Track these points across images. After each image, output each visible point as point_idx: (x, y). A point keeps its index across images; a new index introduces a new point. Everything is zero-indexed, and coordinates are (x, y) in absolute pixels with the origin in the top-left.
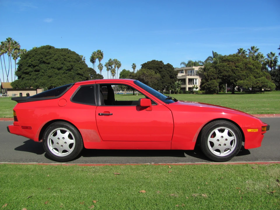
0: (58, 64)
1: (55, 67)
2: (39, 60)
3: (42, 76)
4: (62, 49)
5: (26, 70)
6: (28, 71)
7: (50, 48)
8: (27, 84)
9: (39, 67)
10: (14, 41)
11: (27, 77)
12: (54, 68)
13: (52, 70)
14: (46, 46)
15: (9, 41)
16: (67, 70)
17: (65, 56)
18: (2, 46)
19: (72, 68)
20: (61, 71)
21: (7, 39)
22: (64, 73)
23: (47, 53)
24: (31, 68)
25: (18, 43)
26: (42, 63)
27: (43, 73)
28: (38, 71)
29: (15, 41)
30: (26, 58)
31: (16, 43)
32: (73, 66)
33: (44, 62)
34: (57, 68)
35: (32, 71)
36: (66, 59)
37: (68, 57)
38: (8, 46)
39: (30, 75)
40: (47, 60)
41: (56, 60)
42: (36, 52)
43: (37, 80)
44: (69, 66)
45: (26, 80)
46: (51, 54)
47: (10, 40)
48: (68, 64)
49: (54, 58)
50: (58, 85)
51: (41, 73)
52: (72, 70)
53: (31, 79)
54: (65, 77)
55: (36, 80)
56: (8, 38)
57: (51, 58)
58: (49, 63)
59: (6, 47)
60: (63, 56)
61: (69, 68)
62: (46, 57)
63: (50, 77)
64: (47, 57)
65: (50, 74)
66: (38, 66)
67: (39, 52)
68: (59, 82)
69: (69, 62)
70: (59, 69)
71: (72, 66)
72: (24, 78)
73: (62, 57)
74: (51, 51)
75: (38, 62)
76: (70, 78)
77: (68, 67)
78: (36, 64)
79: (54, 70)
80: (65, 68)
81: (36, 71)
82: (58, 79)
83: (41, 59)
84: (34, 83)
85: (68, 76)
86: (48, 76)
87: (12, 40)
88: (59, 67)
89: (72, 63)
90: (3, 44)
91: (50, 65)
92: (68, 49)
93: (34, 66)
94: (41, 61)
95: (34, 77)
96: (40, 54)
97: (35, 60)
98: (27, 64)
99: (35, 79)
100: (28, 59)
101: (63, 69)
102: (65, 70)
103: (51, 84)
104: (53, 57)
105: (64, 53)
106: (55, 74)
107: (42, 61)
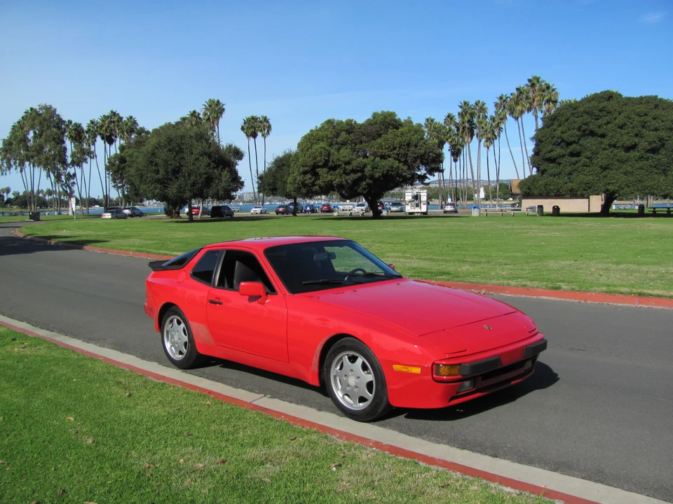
0: (625, 137)
1: (618, 145)
2: (579, 129)
3: (587, 166)
4: (641, 98)
5: (550, 152)
6: (555, 156)
7: (609, 96)
8: (549, 185)
9: (580, 145)
10: (543, 84)
11: (552, 168)
12: (614, 146)
13: (611, 152)
14: (602, 92)
15: (533, 85)
16: (648, 151)
17: (646, 115)
18: (518, 97)
19: (663, 145)
20: (634, 154)
21: (529, 81)
22: (641, 158)
23: (600, 111)
24: (562, 148)
25: (553, 88)
26: (588, 135)
27: (588, 158)
28: (578, 154)
29: (546, 84)
30: (552, 125)
31: (548, 87)
32: (667, 141)
33: (592, 134)
34: (623, 146)
35: (564, 156)
36: (646, 123)
37: (654, 119)
38: (531, 95)
39: (559, 164)
40: (600, 127)
41: (621, 128)
42: (575, 109)
43: (575, 174)
44: (655, 142)
45: (551, 176)
46: (609, 113)
47: (535, 82)
48: (652, 136)
49: (617, 121)
50: (622, 189)
51: (583, 159)
52: (663, 151)
53: (560, 173)
54: (642, 168)
55: (572, 177)
56: (531, 78)
57: (609, 123)
58: (603, 136)
59: (527, 98)
60: (640, 116)
61: (654, 145)
62: (598, 119)
63: (605, 168)
64: (600, 120)
65: (605, 162)
66: (577, 143)
67: (581, 109)
68: (624, 182)
69: (656, 130)
70: (628, 149)
71: (661, 139)
72: (545, 170)
73: (637, 118)
74: (611, 105)
75: (578, 133)
76: (656, 171)
77: (650, 143)
78: (572, 139)
79: (615, 151)
80: (643, 144)
81: (572, 155)
82: (625, 173)
83: (584, 127)
84: (566, 183)
85: (651, 166)
86: (601, 167)
87: (540, 80)
88: (628, 143)
89: (663, 134)
90: (521, 93)
91: (606, 141)
92: (656, 96)
93: (569, 144)
94: (584, 131)
95: (568, 169)
96: (585, 115)
97: (569, 130)
98: (553, 138)
99: (570, 174)
100: (555, 127)
101: (639, 147)
102: (643, 152)
103: (605, 186)
104: (615, 119)
105: (642, 109)
106: (618, 160)
107: (587, 132)
